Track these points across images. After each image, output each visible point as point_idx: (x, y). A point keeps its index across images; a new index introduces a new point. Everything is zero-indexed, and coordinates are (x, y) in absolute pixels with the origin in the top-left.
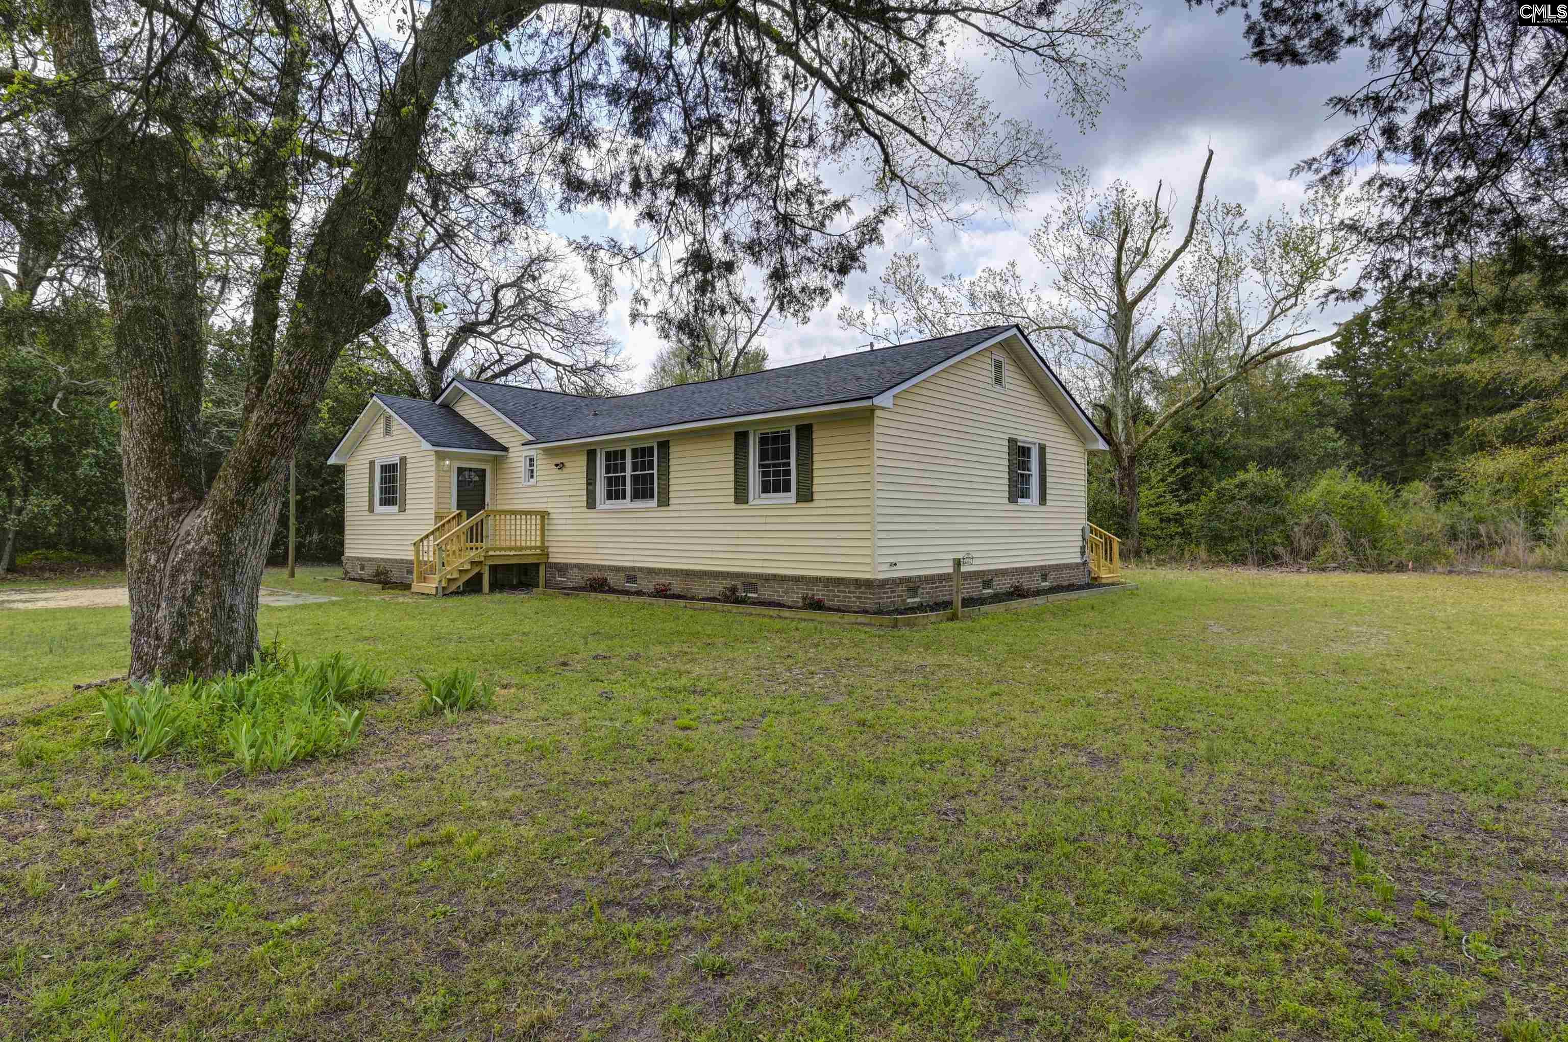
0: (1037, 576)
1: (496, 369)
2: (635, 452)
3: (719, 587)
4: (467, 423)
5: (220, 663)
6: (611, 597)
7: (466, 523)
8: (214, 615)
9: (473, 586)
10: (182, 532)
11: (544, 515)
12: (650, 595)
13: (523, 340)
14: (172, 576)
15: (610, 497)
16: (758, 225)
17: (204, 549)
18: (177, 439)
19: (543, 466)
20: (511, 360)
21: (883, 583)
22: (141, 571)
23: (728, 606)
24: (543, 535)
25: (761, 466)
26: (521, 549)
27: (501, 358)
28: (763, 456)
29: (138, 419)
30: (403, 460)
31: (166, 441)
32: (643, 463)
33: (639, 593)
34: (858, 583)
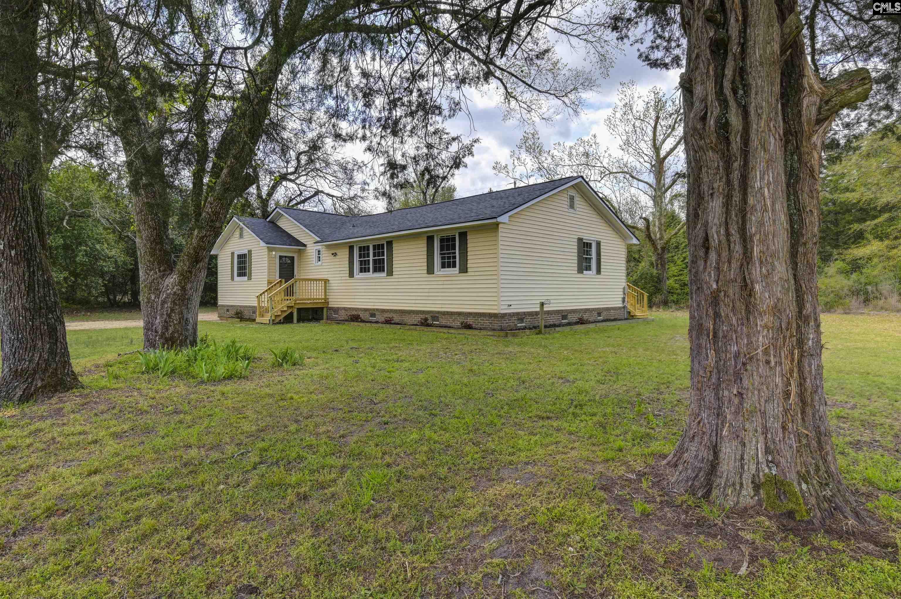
0: (595, 314)
1: (298, 199)
2: (374, 246)
3: (417, 319)
4: (284, 231)
5: (183, 344)
6: (362, 324)
7: (284, 286)
8: (180, 322)
9: (288, 319)
10: (165, 285)
11: (326, 281)
12: (382, 323)
13: (313, 182)
14: (162, 304)
15: (361, 271)
16: (417, 148)
17: (175, 293)
18: (161, 243)
19: (326, 255)
20: (307, 194)
21: (504, 315)
22: (148, 302)
23: (423, 328)
24: (325, 292)
25: (441, 254)
26: (314, 299)
27: (301, 193)
28: (442, 249)
29: (145, 234)
30: (250, 252)
31: (157, 244)
32: (379, 253)
33: (377, 322)
34: (491, 315)
